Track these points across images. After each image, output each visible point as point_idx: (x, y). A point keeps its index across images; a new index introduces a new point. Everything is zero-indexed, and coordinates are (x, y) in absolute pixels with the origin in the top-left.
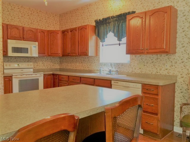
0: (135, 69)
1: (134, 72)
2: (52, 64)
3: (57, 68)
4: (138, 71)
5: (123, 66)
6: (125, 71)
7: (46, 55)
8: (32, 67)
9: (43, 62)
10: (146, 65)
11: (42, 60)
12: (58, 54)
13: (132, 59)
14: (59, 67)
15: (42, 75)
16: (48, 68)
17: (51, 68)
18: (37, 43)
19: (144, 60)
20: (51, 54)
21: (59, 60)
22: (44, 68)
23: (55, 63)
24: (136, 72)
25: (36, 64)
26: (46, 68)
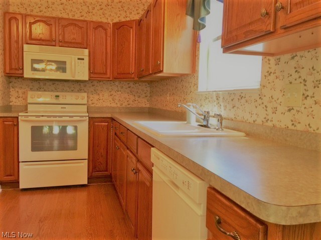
0: (275, 111)
1: (270, 124)
2: (132, 98)
3: (144, 106)
4: (283, 120)
5: (243, 100)
6: (246, 119)
7: (108, 76)
8: (85, 101)
9: (112, 93)
10: (310, 93)
11: (110, 88)
12: (129, 73)
13: (267, 74)
14: (148, 106)
15: (84, 118)
16: (123, 106)
17: (128, 106)
18: (86, 51)
19: (304, 73)
20: (118, 74)
21: (149, 89)
22: (114, 105)
23: (139, 97)
24: (278, 124)
25: (96, 97)
26: (119, 105)
